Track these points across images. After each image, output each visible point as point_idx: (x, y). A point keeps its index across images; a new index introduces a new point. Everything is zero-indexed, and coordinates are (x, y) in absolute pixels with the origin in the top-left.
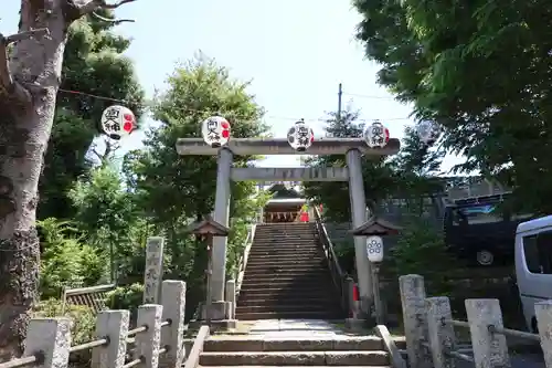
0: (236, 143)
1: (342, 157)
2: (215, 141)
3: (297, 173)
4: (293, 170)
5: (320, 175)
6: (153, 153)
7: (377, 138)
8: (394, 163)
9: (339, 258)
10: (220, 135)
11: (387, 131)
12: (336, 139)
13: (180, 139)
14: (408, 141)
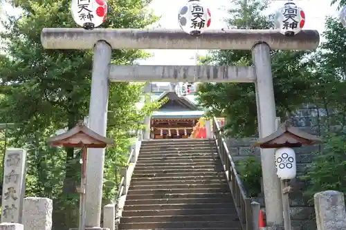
0: (116, 34)
1: (247, 54)
2: (87, 20)
3: (191, 73)
4: (186, 68)
5: (220, 74)
6: (12, 49)
7: (291, 21)
8: (311, 64)
9: (243, 180)
10: (94, 13)
11: (303, 14)
12: (240, 31)
13: (45, 30)
14: (330, 36)
